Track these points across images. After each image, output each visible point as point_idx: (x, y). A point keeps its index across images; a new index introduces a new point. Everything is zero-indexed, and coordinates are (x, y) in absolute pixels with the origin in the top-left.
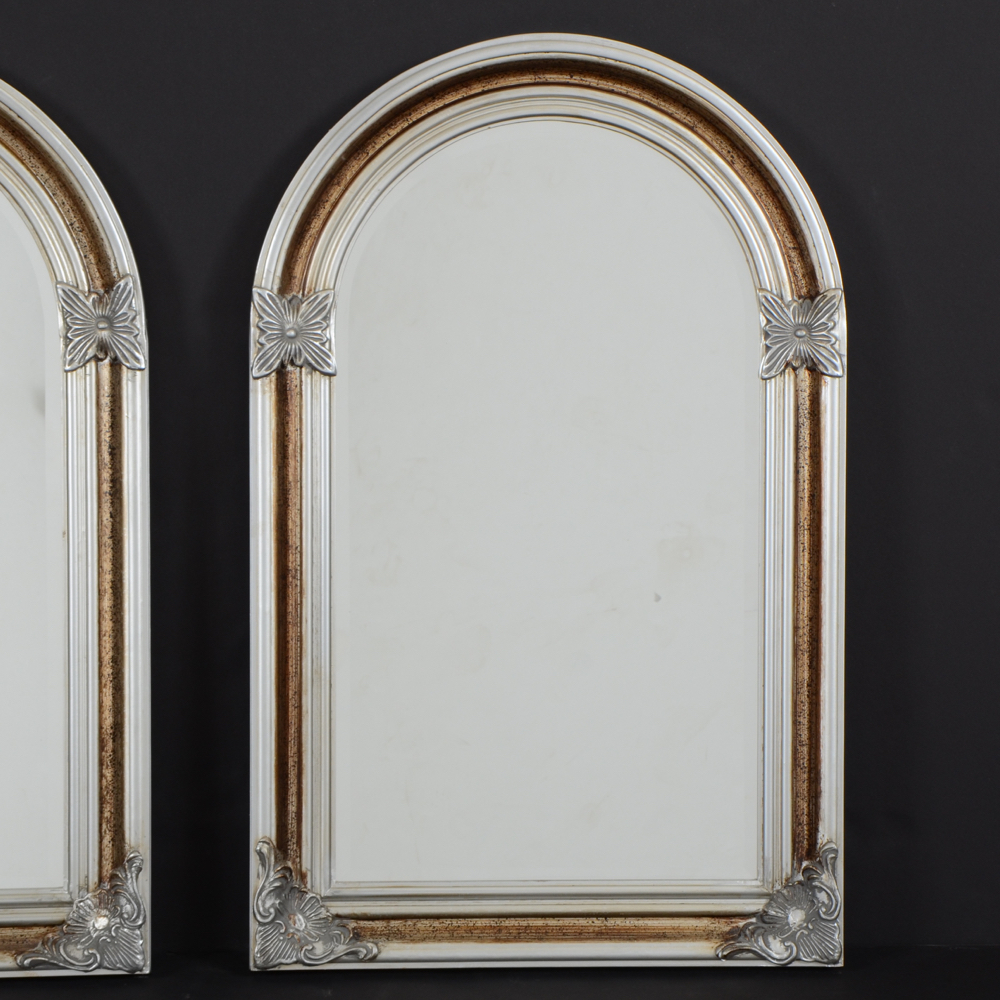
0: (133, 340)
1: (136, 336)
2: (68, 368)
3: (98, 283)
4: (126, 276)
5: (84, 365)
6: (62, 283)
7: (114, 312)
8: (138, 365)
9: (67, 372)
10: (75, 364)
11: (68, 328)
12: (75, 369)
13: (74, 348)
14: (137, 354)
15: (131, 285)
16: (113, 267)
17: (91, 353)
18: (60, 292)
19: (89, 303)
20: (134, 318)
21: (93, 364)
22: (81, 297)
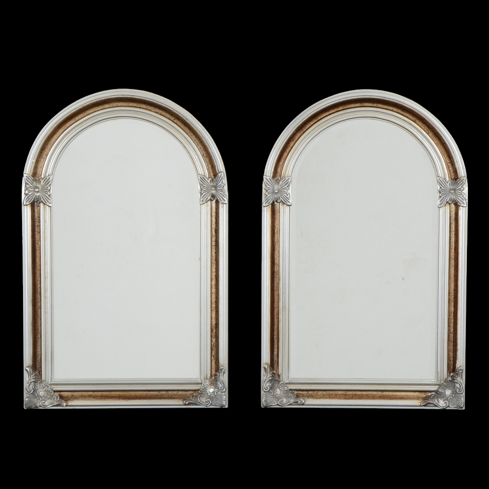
0: (223, 194)
1: (224, 192)
2: (201, 203)
3: (212, 174)
4: (221, 172)
5: (207, 202)
6: (200, 174)
7: (217, 184)
8: (225, 202)
9: (201, 204)
10: (204, 202)
11: (201, 190)
12: (204, 204)
13: (203, 196)
14: (224, 198)
15: (223, 175)
16: (217, 169)
17: (209, 198)
18: (199, 178)
19: (209, 181)
20: (223, 186)
21: (210, 202)
22: (206, 179)
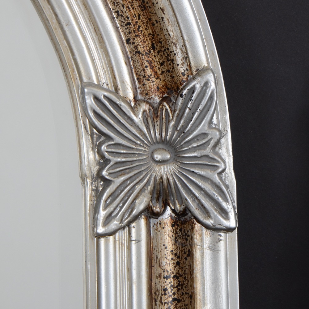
0: (216, 179)
1: (220, 174)
2: (101, 230)
3: (153, 84)
4: (201, 72)
5: (128, 225)
6: (91, 84)
7: (183, 132)
8: (226, 223)
9: (99, 236)
10: (115, 224)
11: (104, 162)
12: (113, 233)
13: (114, 196)
14: (224, 204)
15: (213, 86)
16: (179, 59)
17: (141, 205)
18: (90, 101)
19: (138, 119)
20: (218, 143)
21: (142, 221)
22: (125, 107)
